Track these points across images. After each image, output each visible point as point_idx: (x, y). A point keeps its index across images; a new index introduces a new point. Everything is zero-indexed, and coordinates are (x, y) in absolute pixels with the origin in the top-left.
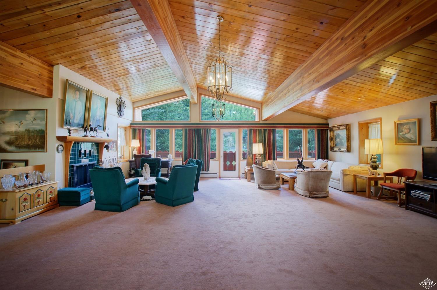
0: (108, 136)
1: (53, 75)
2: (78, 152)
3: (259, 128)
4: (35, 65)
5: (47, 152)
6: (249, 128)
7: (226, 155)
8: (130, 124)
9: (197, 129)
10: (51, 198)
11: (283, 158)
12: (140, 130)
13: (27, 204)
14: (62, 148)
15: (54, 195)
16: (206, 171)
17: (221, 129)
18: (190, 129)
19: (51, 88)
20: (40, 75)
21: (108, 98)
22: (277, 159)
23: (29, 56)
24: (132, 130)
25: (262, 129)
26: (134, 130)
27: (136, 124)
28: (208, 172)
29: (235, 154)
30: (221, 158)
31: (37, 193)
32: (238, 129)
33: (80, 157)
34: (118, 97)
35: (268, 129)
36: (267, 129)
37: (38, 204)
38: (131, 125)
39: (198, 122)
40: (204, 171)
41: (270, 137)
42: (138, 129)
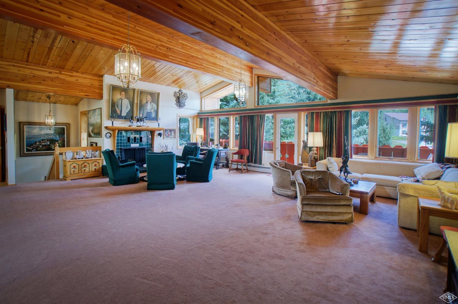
0: (159, 125)
1: (103, 83)
2: (127, 138)
3: (325, 111)
4: (87, 79)
5: (102, 137)
6: (309, 111)
7: (283, 145)
8: (197, 114)
9: (251, 115)
10: (95, 169)
11: (367, 155)
12: (205, 118)
13: (75, 170)
14: (110, 135)
15: (98, 168)
16: (258, 164)
17: (277, 114)
18: (245, 116)
19: (101, 92)
20: (91, 85)
21: (159, 93)
22: (353, 157)
23: (82, 74)
24: (198, 120)
25: (328, 112)
26: (201, 119)
27: (204, 113)
28: (260, 166)
29: (293, 145)
30: (277, 149)
31: (84, 164)
32: (297, 114)
33: (129, 142)
34: (177, 90)
35: (338, 111)
36: (336, 112)
37: (85, 171)
38: (199, 115)
39: (253, 108)
40: (256, 163)
41: (340, 122)
42: (204, 118)
